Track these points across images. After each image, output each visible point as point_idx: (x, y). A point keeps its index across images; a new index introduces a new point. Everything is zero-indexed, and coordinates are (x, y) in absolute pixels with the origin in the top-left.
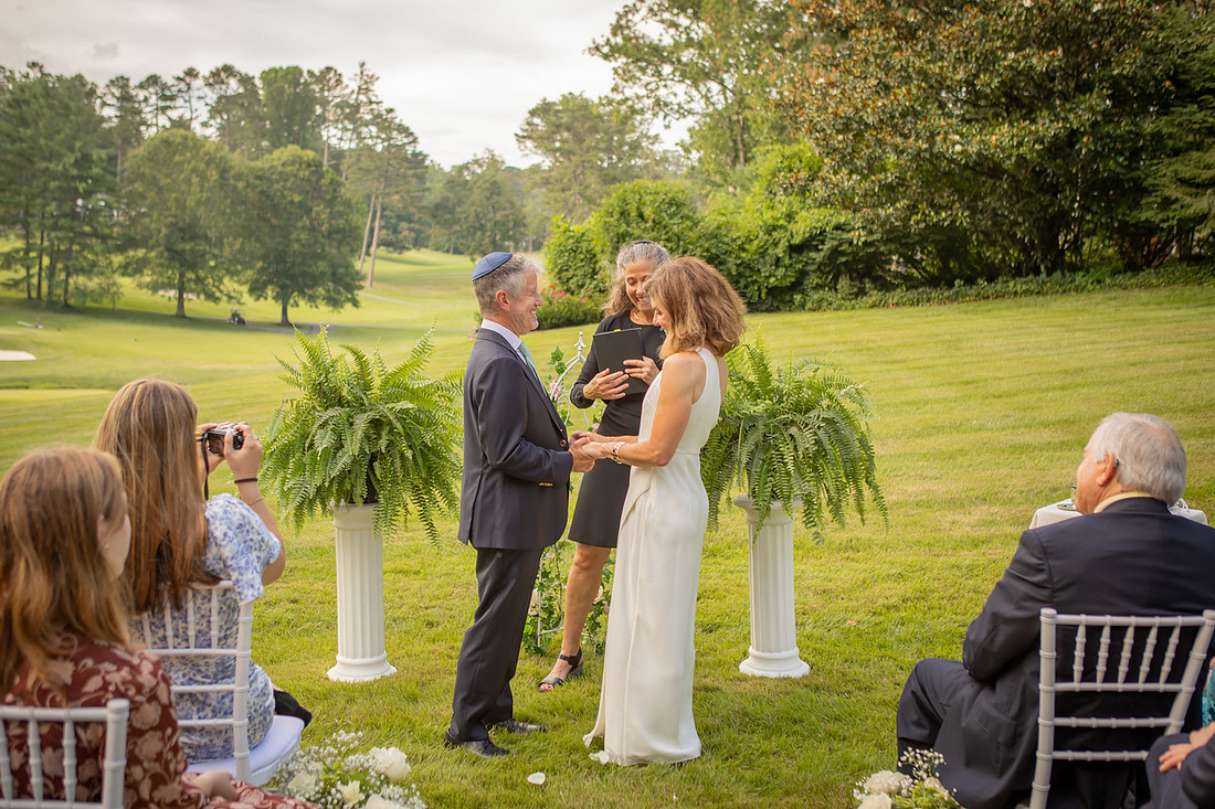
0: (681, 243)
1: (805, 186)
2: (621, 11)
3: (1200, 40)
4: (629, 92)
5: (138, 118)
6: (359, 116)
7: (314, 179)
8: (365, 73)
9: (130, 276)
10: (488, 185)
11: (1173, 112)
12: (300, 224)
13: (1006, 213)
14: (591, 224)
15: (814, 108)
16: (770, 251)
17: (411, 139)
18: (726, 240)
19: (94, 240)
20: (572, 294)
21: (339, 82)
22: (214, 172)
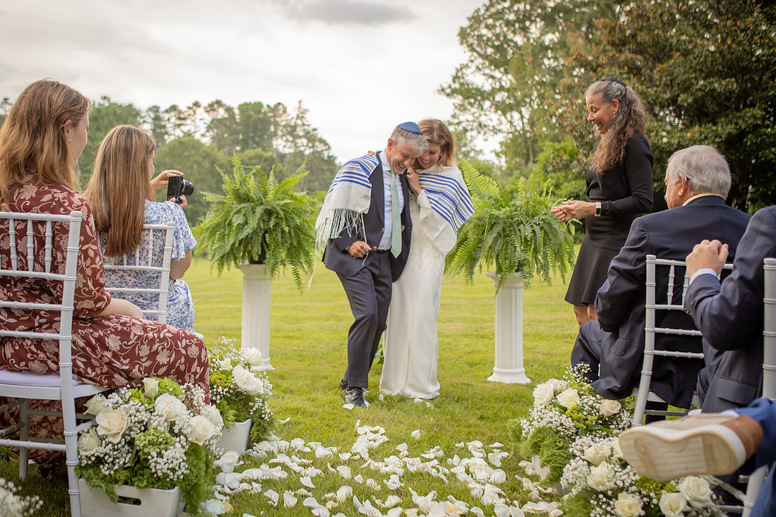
1: (567, 164)
2: (459, 67)
4: (462, 118)
5: (163, 131)
6: (296, 132)
8: (302, 107)
15: (574, 117)
17: (327, 147)
21: (285, 112)
22: (207, 163)
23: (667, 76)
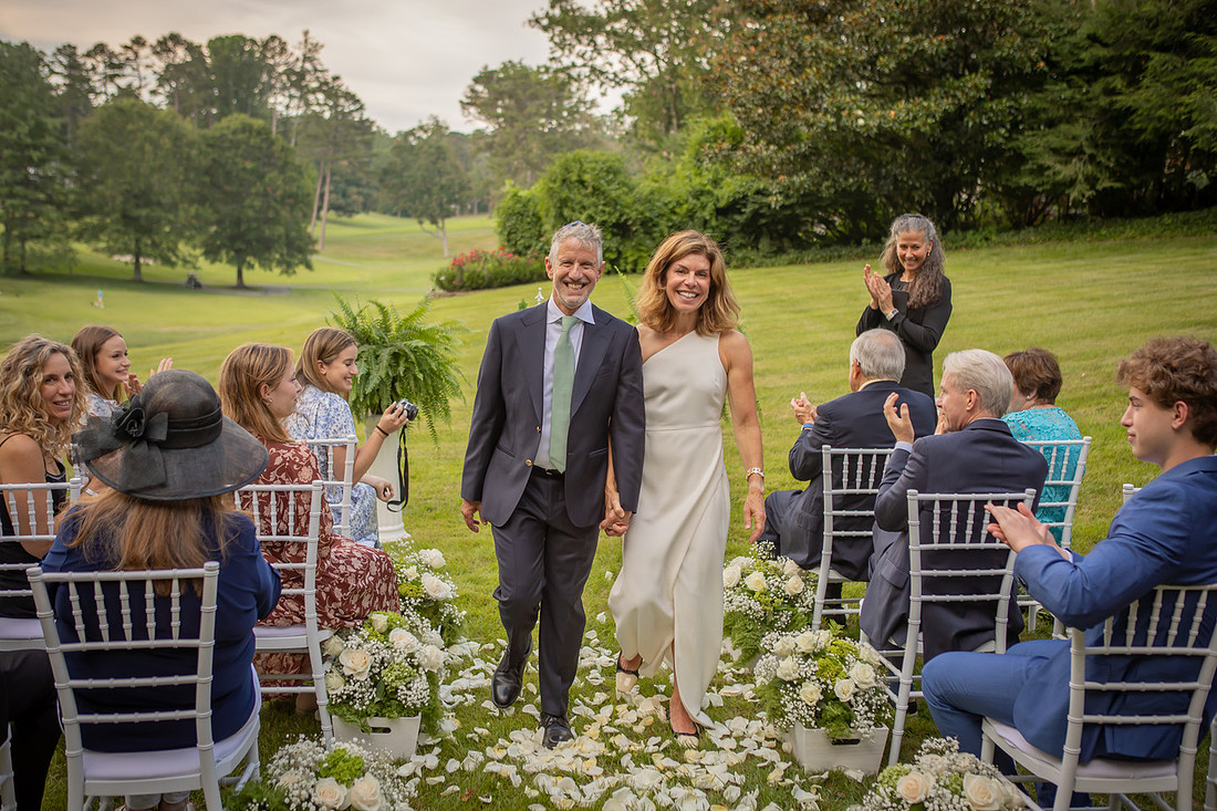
0: (619, 207)
1: (729, 155)
3: (1071, 25)
4: (566, 62)
5: (86, 86)
6: (304, 83)
7: (264, 146)
8: (310, 41)
9: (87, 242)
10: (433, 150)
11: (1046, 90)
12: (253, 190)
13: (905, 179)
14: (535, 190)
15: (735, 84)
16: (698, 214)
17: (358, 106)
18: (659, 204)
19: (49, 207)
20: (520, 254)
21: (283, 50)
22: (167, 140)
23: (860, 31)
